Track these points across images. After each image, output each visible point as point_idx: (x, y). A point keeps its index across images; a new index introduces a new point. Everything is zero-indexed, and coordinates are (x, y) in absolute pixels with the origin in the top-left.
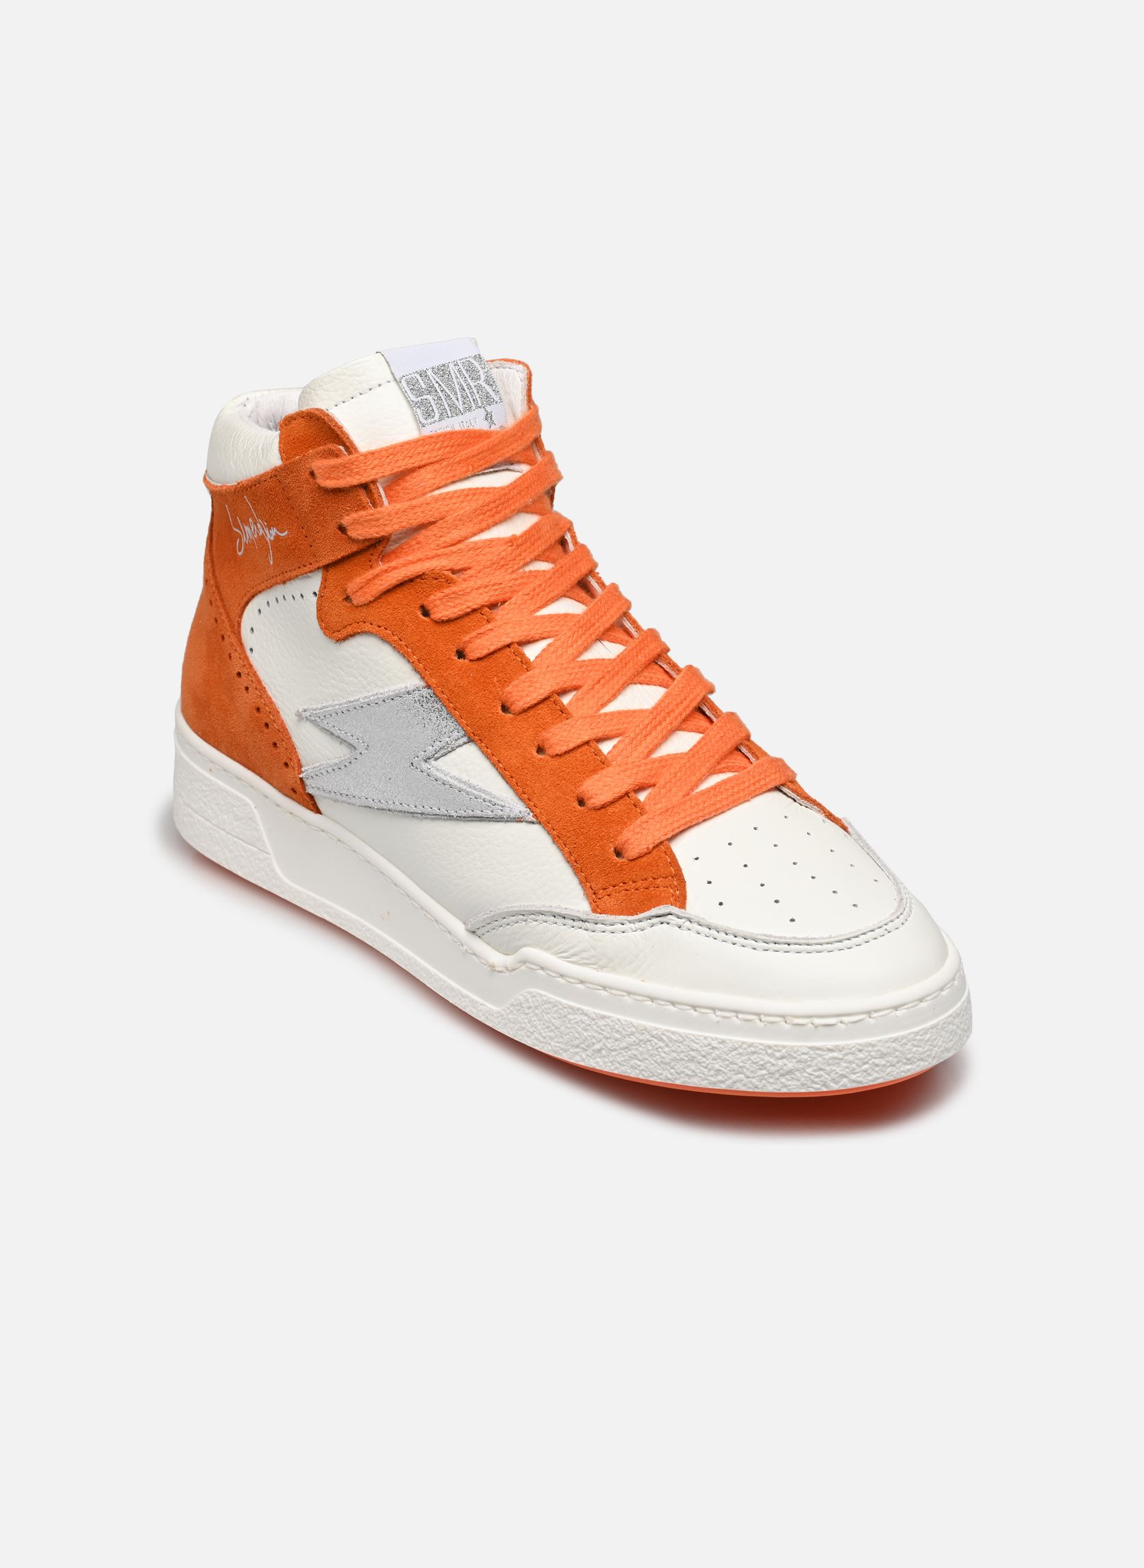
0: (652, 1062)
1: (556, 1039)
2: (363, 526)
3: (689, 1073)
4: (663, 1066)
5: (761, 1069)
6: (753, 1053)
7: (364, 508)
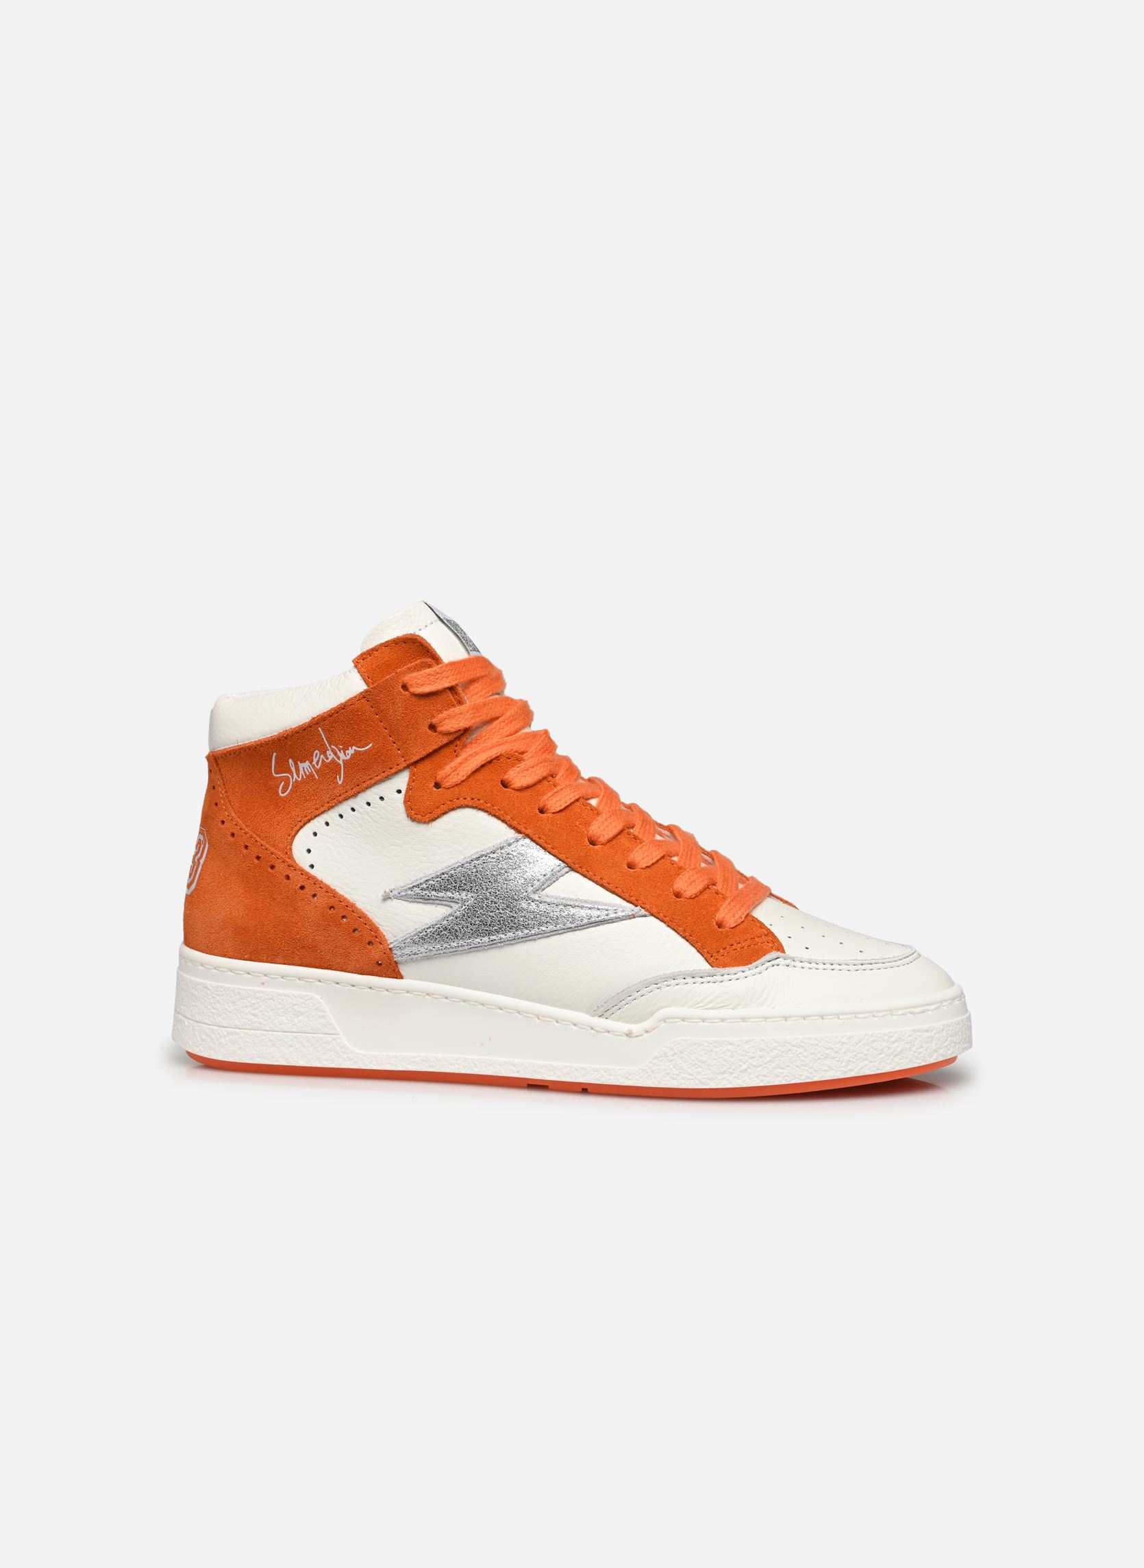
0: (794, 1067)
1: (703, 1073)
2: (452, 720)
3: (826, 1068)
4: (803, 1068)
5: (880, 1054)
6: (874, 1041)
7: (453, 706)
